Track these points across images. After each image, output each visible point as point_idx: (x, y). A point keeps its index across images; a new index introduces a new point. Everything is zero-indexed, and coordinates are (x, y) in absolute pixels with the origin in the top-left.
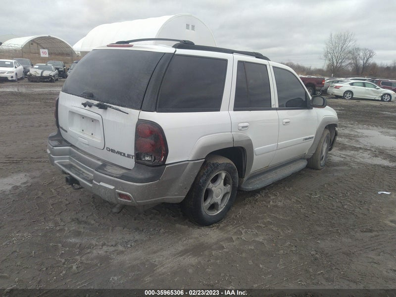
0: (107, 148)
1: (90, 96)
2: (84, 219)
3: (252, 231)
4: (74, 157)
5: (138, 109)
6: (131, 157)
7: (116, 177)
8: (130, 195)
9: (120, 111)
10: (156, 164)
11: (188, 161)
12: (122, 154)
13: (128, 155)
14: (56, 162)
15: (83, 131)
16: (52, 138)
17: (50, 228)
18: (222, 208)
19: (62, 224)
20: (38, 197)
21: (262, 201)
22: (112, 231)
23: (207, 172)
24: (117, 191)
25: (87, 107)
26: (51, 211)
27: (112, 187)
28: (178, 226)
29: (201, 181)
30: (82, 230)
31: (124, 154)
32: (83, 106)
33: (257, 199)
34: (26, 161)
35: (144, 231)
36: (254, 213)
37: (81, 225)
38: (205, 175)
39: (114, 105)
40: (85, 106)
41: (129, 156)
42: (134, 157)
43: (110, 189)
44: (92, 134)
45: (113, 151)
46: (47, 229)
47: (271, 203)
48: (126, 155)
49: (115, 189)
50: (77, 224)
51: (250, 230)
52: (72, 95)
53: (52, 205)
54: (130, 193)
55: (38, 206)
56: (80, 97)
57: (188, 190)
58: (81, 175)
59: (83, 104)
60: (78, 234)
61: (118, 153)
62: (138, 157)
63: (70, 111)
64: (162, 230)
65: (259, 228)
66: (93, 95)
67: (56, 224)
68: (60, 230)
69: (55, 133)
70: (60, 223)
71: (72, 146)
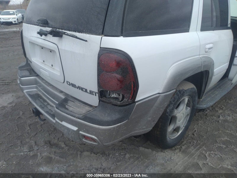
0: (67, 82)
1: (44, 24)
2: (56, 141)
3: (216, 155)
4: (40, 86)
5: (99, 35)
6: (94, 94)
7: (79, 118)
8: (96, 138)
9: (76, 37)
10: (124, 104)
11: (159, 93)
12: (84, 90)
13: (90, 91)
14: (25, 91)
15: (44, 61)
16: (21, 68)
17: (24, 154)
18: (182, 129)
19: (36, 148)
20: (19, 117)
21: (212, 116)
22: (81, 156)
23: (174, 101)
24: (81, 132)
25: (43, 37)
26: (28, 133)
27: (75, 129)
28: (141, 149)
29: (168, 110)
30: (53, 156)
31: (86, 91)
32: (39, 36)
33: (207, 114)
34: (15, 82)
35: (111, 156)
36: (209, 130)
37: (52, 149)
38: (172, 104)
39: (70, 31)
40: (41, 36)
41: (91, 93)
42: (97, 94)
43: (73, 131)
44: (52, 66)
45: (73, 85)
46: (21, 155)
47: (221, 118)
48: (88, 91)
49: (78, 131)
50: (49, 147)
51: (212, 152)
52: (30, 25)
53: (30, 125)
54: (96, 136)
55: (18, 127)
56: (36, 26)
57: (155, 123)
58: (45, 108)
59: (38, 33)
60: (49, 161)
61: (79, 88)
62: (102, 94)
63: (30, 42)
64: (128, 156)
65: (220, 149)
66: (47, 22)
67: (31, 149)
68: (33, 155)
69: (24, 64)
70: (34, 146)
71: (38, 76)
